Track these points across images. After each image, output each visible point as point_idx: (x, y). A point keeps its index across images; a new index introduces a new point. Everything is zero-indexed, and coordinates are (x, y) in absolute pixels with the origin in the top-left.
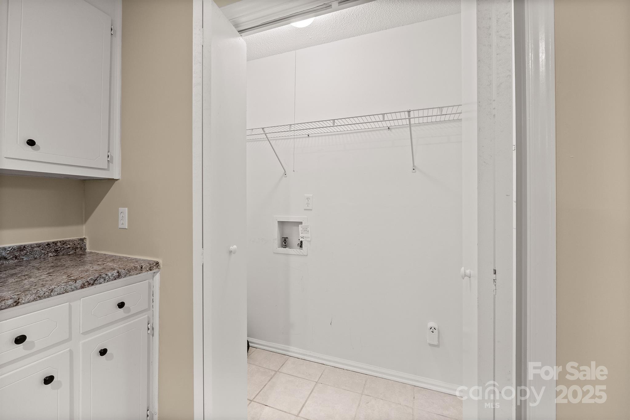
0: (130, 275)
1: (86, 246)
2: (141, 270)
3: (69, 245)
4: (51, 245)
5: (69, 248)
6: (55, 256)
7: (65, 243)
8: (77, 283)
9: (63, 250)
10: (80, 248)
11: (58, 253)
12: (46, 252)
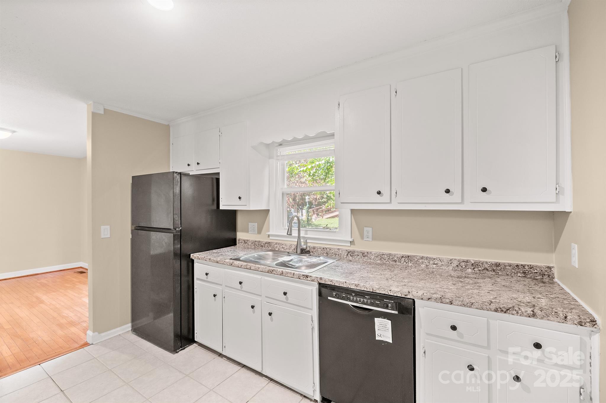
0: (548, 320)
1: (554, 275)
2: (566, 320)
3: (536, 270)
4: (519, 267)
5: (536, 273)
6: (523, 277)
7: (532, 267)
8: (491, 305)
9: (531, 273)
10: (548, 276)
11: (526, 275)
12: (516, 272)
